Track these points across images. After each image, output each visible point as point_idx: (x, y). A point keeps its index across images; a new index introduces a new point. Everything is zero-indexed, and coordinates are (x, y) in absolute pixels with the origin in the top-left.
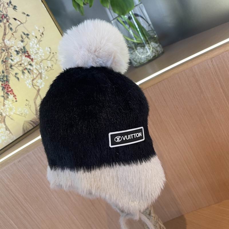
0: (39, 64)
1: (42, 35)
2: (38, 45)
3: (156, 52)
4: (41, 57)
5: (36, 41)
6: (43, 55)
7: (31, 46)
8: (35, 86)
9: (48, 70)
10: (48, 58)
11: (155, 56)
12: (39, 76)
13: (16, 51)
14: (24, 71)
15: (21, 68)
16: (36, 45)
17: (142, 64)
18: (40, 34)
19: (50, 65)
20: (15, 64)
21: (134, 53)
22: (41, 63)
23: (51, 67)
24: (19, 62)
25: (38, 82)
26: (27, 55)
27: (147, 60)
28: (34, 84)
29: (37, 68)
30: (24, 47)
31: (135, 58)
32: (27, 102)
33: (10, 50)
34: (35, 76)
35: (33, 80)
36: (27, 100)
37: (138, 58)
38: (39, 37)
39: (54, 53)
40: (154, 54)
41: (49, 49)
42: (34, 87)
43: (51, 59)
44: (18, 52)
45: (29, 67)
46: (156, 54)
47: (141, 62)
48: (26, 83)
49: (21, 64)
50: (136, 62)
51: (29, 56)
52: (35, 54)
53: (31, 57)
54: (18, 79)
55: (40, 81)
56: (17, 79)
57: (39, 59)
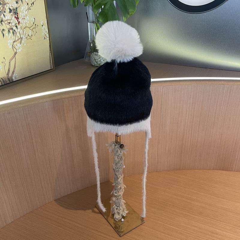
0: (23, 30)
1: (32, 4)
2: (27, 12)
4: (26, 23)
5: (27, 7)
6: (28, 23)
7: (22, 10)
8: (15, 48)
9: (28, 38)
10: (30, 27)
12: (20, 40)
13: (10, 9)
14: (10, 30)
15: (8, 27)
16: (26, 11)
18: (31, 3)
19: (30, 34)
20: (5, 21)
22: (24, 29)
23: (31, 36)
24: (9, 20)
25: (17, 45)
26: (16, 16)
28: (14, 46)
29: (20, 32)
30: (16, 8)
32: (4, 60)
33: (5, 6)
34: (17, 39)
35: (14, 42)
36: (4, 58)
37: (100, 61)
38: (30, 5)
39: (37, 25)
41: (34, 20)
42: (13, 48)
43: (33, 29)
44: (10, 11)
45: (15, 28)
48: (8, 41)
49: (9, 23)
50: (97, 62)
51: (17, 18)
52: (23, 19)
53: (19, 20)
54: (4, 35)
55: (19, 45)
56: (2, 35)
57: (24, 25)
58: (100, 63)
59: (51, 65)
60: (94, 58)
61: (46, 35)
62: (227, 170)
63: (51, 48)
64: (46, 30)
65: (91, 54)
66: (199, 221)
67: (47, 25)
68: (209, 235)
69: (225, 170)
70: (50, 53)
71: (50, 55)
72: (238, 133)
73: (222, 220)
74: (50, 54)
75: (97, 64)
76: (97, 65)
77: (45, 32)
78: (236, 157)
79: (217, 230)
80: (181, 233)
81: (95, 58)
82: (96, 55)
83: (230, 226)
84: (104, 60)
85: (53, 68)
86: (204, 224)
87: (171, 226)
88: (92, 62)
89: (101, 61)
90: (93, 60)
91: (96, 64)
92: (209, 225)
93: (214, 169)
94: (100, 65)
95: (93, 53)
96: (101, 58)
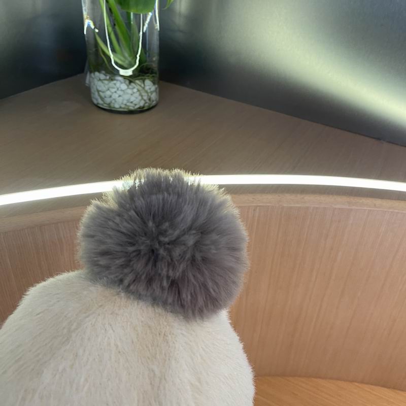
3: (148, 101)
11: (143, 107)
17: (113, 109)
21: (106, 82)
27: (127, 107)
31: (103, 92)
37: (111, 97)
40: (142, 104)
46: (147, 104)
47: (112, 105)
50: (102, 99)
58: (111, 102)
60: (95, 86)
75: (103, 102)
76: (102, 105)
81: (100, 89)
82: (100, 80)
84: (120, 96)
88: (92, 95)
89: (113, 97)
90: (95, 91)
91: (100, 101)
94: (110, 107)
95: (94, 75)
96: (113, 90)
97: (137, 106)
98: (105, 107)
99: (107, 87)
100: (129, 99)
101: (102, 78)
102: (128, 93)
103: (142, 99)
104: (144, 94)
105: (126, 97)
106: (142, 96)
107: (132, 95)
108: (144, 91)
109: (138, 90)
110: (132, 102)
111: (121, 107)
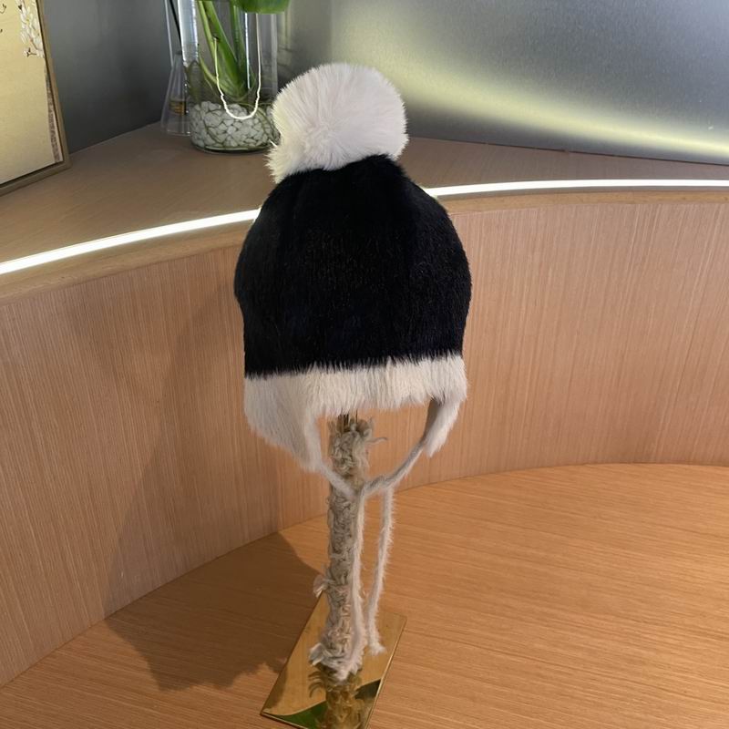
21: (219, 113)
31: (215, 127)
37: (225, 132)
40: (264, 140)
50: (213, 137)
58: (226, 139)
59: (57, 150)
60: (202, 122)
61: (32, 41)
62: (635, 462)
63: (51, 87)
64: (33, 21)
65: (192, 106)
66: (584, 631)
67: (35, 5)
68: (622, 670)
69: (629, 463)
70: (49, 104)
71: (50, 111)
72: (668, 349)
73: (650, 617)
74: (52, 107)
75: (214, 142)
76: (213, 145)
77: (28, 31)
78: (661, 422)
79: (643, 652)
80: (539, 675)
81: (209, 123)
82: (209, 111)
83: (675, 634)
84: (237, 130)
85: (61, 159)
86: (601, 638)
87: (508, 657)
88: (196, 136)
89: (229, 132)
90: (201, 129)
91: (210, 141)
92: (616, 638)
93: (595, 463)
94: (224, 147)
95: (200, 106)
96: (229, 123)
97: (259, 143)
98: (218, 147)
99: (219, 119)
100: (249, 134)
101: (211, 109)
102: (247, 126)
103: (265, 132)
104: (266, 126)
105: (246, 130)
106: (264, 129)
107: (252, 127)
108: (266, 122)
109: (260, 121)
110: (252, 138)
111: (239, 146)
